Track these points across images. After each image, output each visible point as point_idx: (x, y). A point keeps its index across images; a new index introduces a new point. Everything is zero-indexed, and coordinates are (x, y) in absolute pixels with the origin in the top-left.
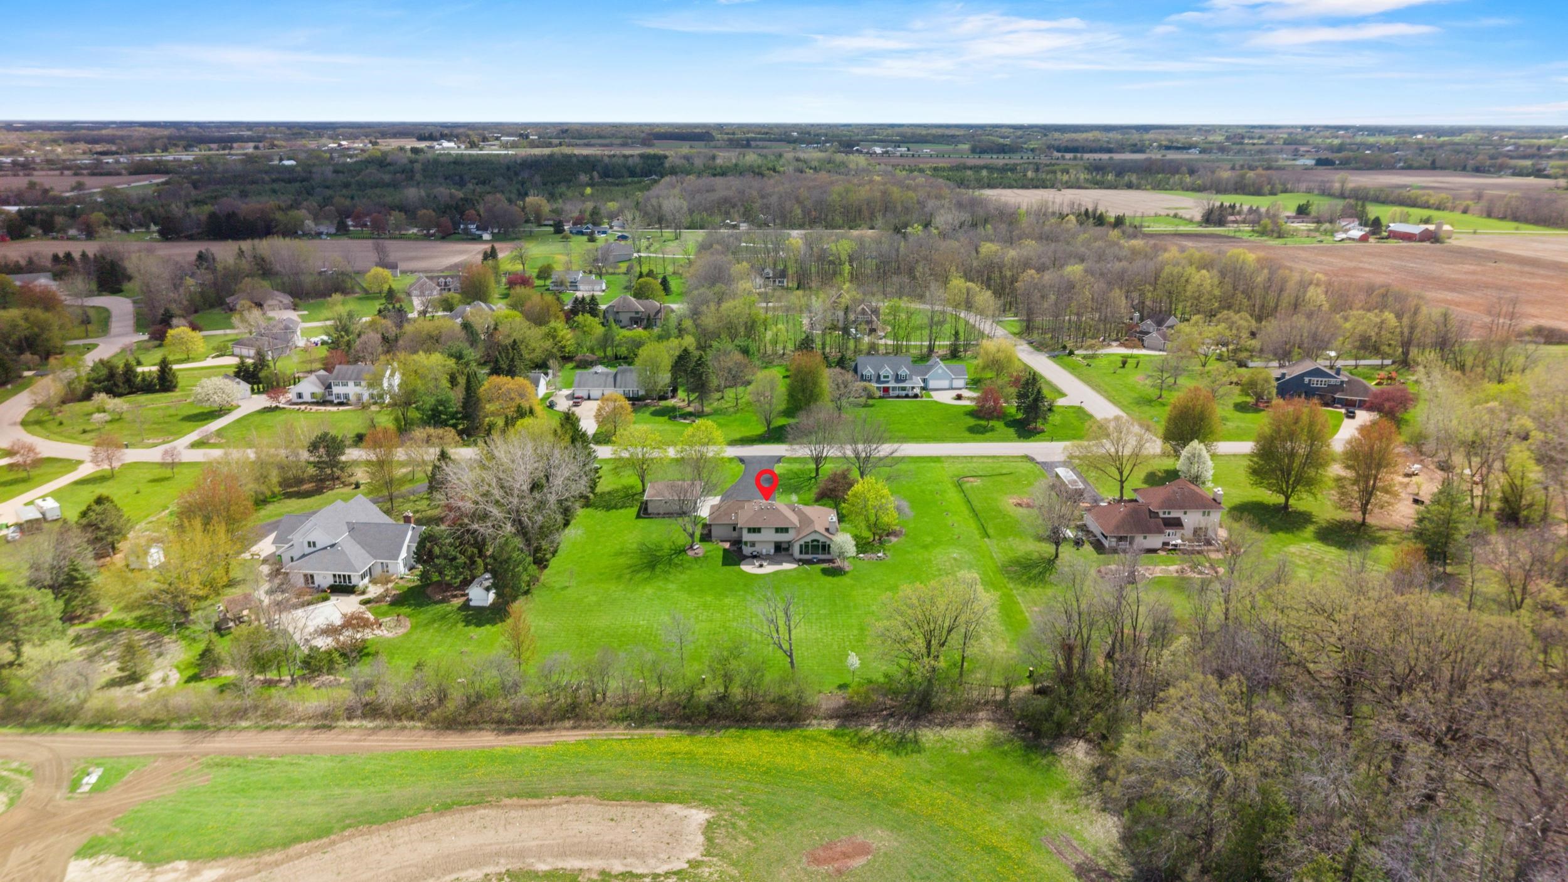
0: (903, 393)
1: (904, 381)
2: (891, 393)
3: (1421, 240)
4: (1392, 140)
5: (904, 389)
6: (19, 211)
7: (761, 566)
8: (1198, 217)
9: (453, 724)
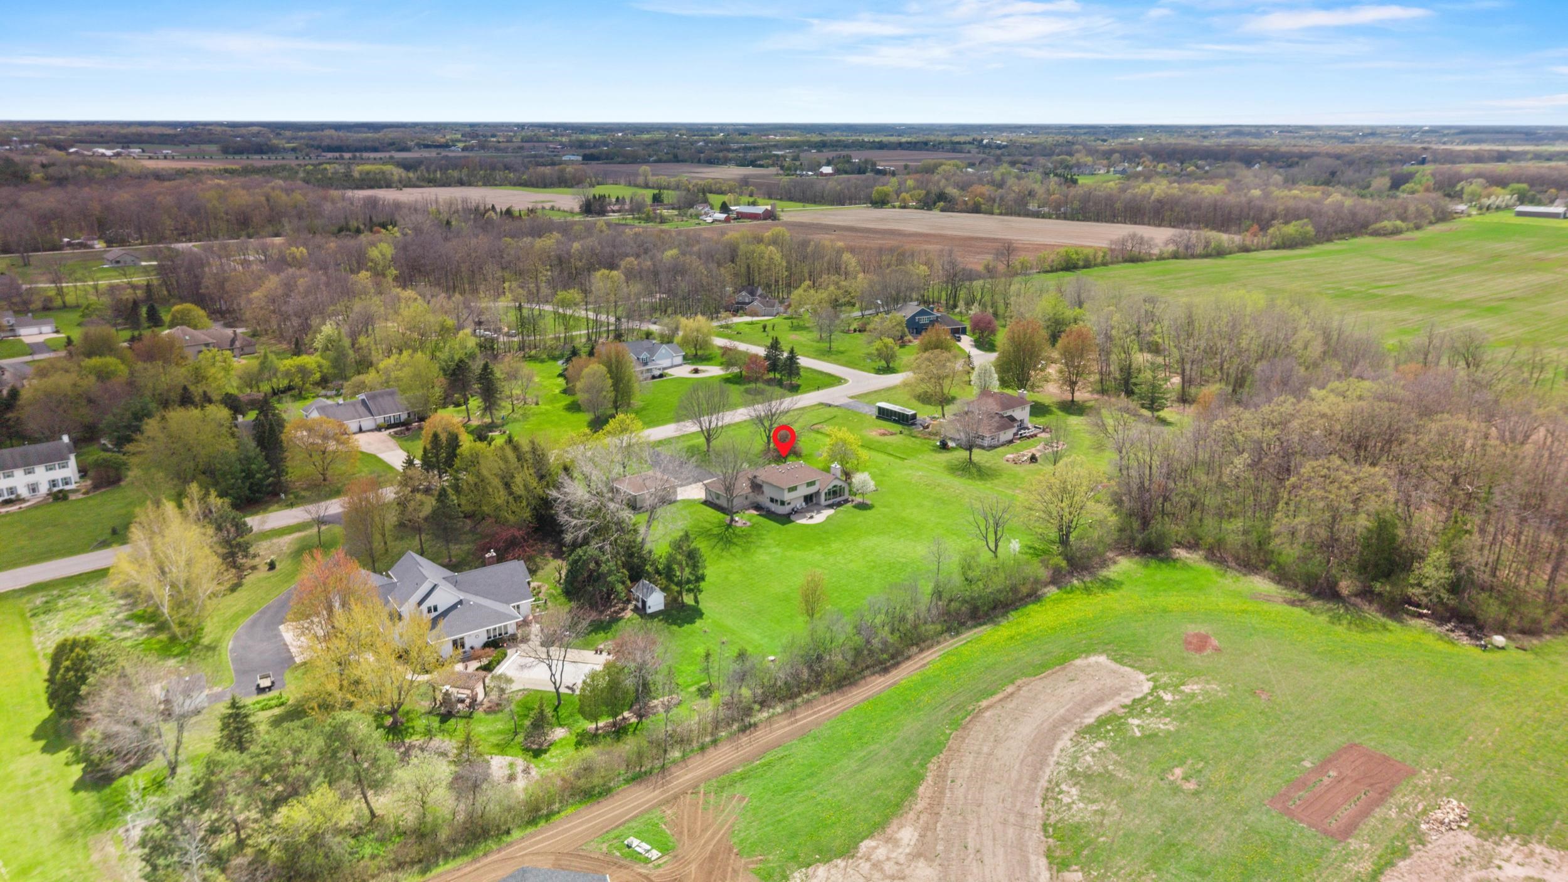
3: (765, 219)
4: (594, 137)
8: (577, 209)
9: (843, 682)
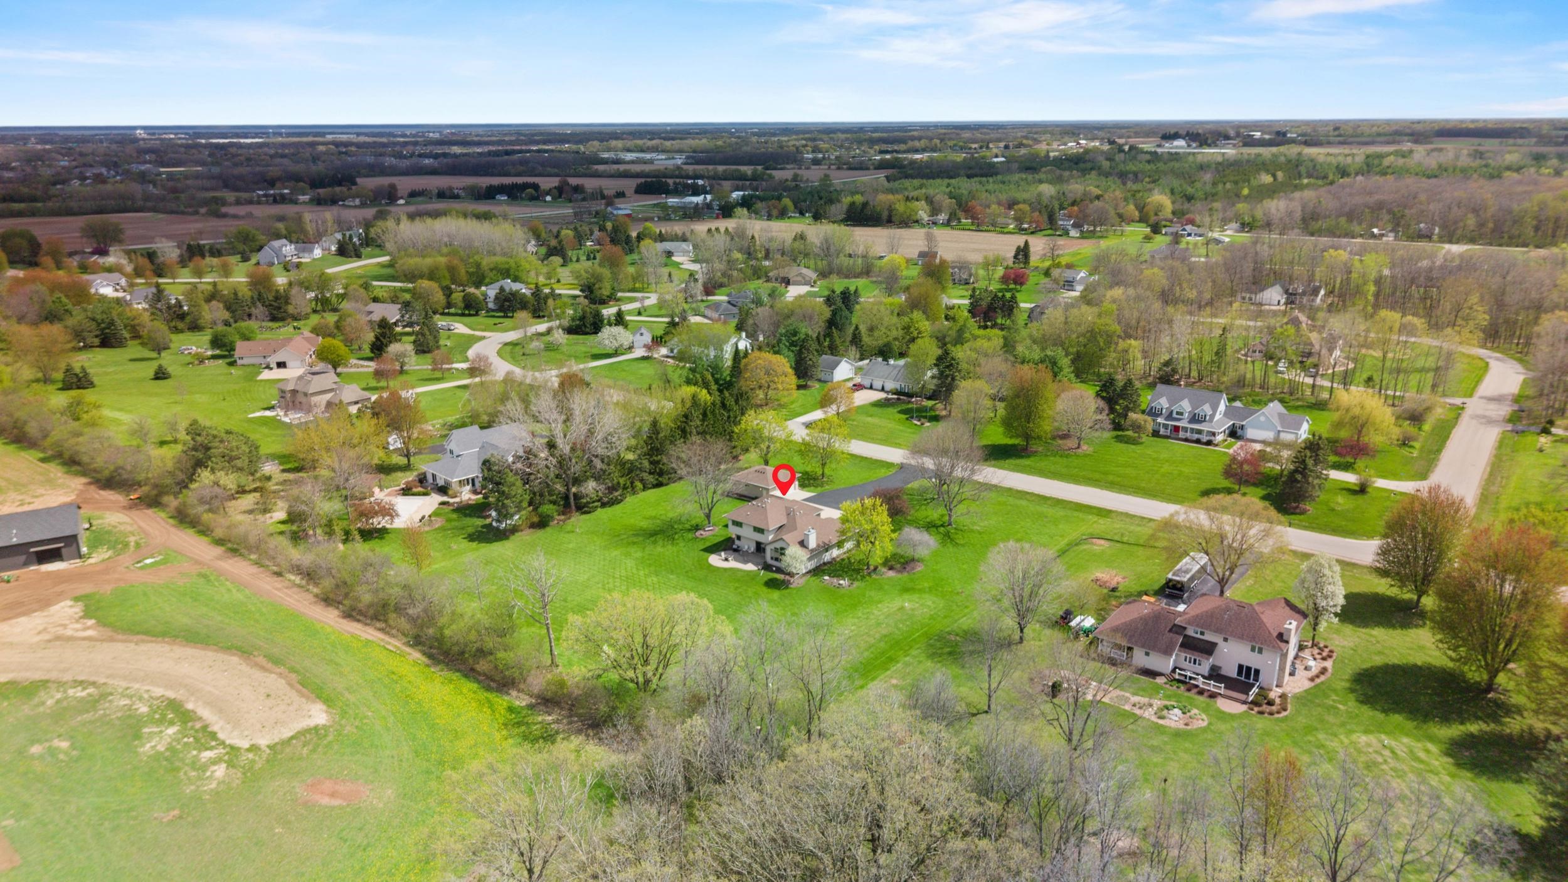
0: (1196, 436)
1: (1199, 422)
2: (1181, 434)
5: (1199, 432)
6: (744, 196)
7: (726, 560)
